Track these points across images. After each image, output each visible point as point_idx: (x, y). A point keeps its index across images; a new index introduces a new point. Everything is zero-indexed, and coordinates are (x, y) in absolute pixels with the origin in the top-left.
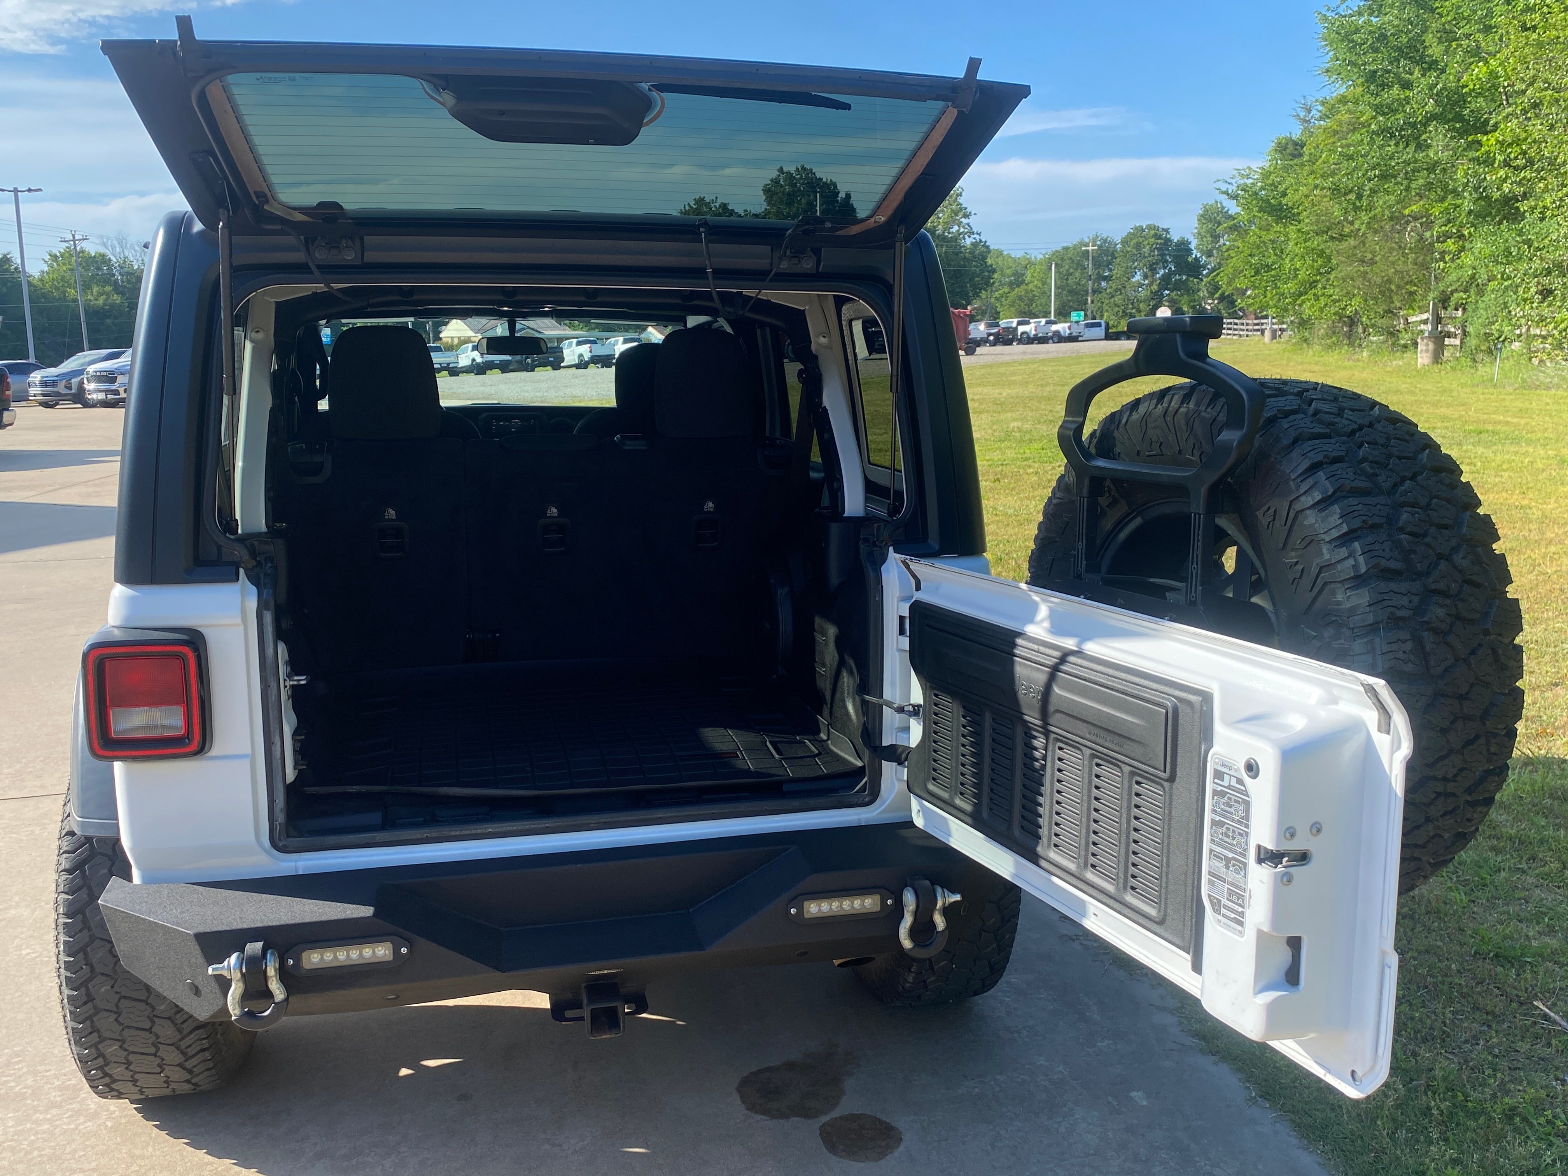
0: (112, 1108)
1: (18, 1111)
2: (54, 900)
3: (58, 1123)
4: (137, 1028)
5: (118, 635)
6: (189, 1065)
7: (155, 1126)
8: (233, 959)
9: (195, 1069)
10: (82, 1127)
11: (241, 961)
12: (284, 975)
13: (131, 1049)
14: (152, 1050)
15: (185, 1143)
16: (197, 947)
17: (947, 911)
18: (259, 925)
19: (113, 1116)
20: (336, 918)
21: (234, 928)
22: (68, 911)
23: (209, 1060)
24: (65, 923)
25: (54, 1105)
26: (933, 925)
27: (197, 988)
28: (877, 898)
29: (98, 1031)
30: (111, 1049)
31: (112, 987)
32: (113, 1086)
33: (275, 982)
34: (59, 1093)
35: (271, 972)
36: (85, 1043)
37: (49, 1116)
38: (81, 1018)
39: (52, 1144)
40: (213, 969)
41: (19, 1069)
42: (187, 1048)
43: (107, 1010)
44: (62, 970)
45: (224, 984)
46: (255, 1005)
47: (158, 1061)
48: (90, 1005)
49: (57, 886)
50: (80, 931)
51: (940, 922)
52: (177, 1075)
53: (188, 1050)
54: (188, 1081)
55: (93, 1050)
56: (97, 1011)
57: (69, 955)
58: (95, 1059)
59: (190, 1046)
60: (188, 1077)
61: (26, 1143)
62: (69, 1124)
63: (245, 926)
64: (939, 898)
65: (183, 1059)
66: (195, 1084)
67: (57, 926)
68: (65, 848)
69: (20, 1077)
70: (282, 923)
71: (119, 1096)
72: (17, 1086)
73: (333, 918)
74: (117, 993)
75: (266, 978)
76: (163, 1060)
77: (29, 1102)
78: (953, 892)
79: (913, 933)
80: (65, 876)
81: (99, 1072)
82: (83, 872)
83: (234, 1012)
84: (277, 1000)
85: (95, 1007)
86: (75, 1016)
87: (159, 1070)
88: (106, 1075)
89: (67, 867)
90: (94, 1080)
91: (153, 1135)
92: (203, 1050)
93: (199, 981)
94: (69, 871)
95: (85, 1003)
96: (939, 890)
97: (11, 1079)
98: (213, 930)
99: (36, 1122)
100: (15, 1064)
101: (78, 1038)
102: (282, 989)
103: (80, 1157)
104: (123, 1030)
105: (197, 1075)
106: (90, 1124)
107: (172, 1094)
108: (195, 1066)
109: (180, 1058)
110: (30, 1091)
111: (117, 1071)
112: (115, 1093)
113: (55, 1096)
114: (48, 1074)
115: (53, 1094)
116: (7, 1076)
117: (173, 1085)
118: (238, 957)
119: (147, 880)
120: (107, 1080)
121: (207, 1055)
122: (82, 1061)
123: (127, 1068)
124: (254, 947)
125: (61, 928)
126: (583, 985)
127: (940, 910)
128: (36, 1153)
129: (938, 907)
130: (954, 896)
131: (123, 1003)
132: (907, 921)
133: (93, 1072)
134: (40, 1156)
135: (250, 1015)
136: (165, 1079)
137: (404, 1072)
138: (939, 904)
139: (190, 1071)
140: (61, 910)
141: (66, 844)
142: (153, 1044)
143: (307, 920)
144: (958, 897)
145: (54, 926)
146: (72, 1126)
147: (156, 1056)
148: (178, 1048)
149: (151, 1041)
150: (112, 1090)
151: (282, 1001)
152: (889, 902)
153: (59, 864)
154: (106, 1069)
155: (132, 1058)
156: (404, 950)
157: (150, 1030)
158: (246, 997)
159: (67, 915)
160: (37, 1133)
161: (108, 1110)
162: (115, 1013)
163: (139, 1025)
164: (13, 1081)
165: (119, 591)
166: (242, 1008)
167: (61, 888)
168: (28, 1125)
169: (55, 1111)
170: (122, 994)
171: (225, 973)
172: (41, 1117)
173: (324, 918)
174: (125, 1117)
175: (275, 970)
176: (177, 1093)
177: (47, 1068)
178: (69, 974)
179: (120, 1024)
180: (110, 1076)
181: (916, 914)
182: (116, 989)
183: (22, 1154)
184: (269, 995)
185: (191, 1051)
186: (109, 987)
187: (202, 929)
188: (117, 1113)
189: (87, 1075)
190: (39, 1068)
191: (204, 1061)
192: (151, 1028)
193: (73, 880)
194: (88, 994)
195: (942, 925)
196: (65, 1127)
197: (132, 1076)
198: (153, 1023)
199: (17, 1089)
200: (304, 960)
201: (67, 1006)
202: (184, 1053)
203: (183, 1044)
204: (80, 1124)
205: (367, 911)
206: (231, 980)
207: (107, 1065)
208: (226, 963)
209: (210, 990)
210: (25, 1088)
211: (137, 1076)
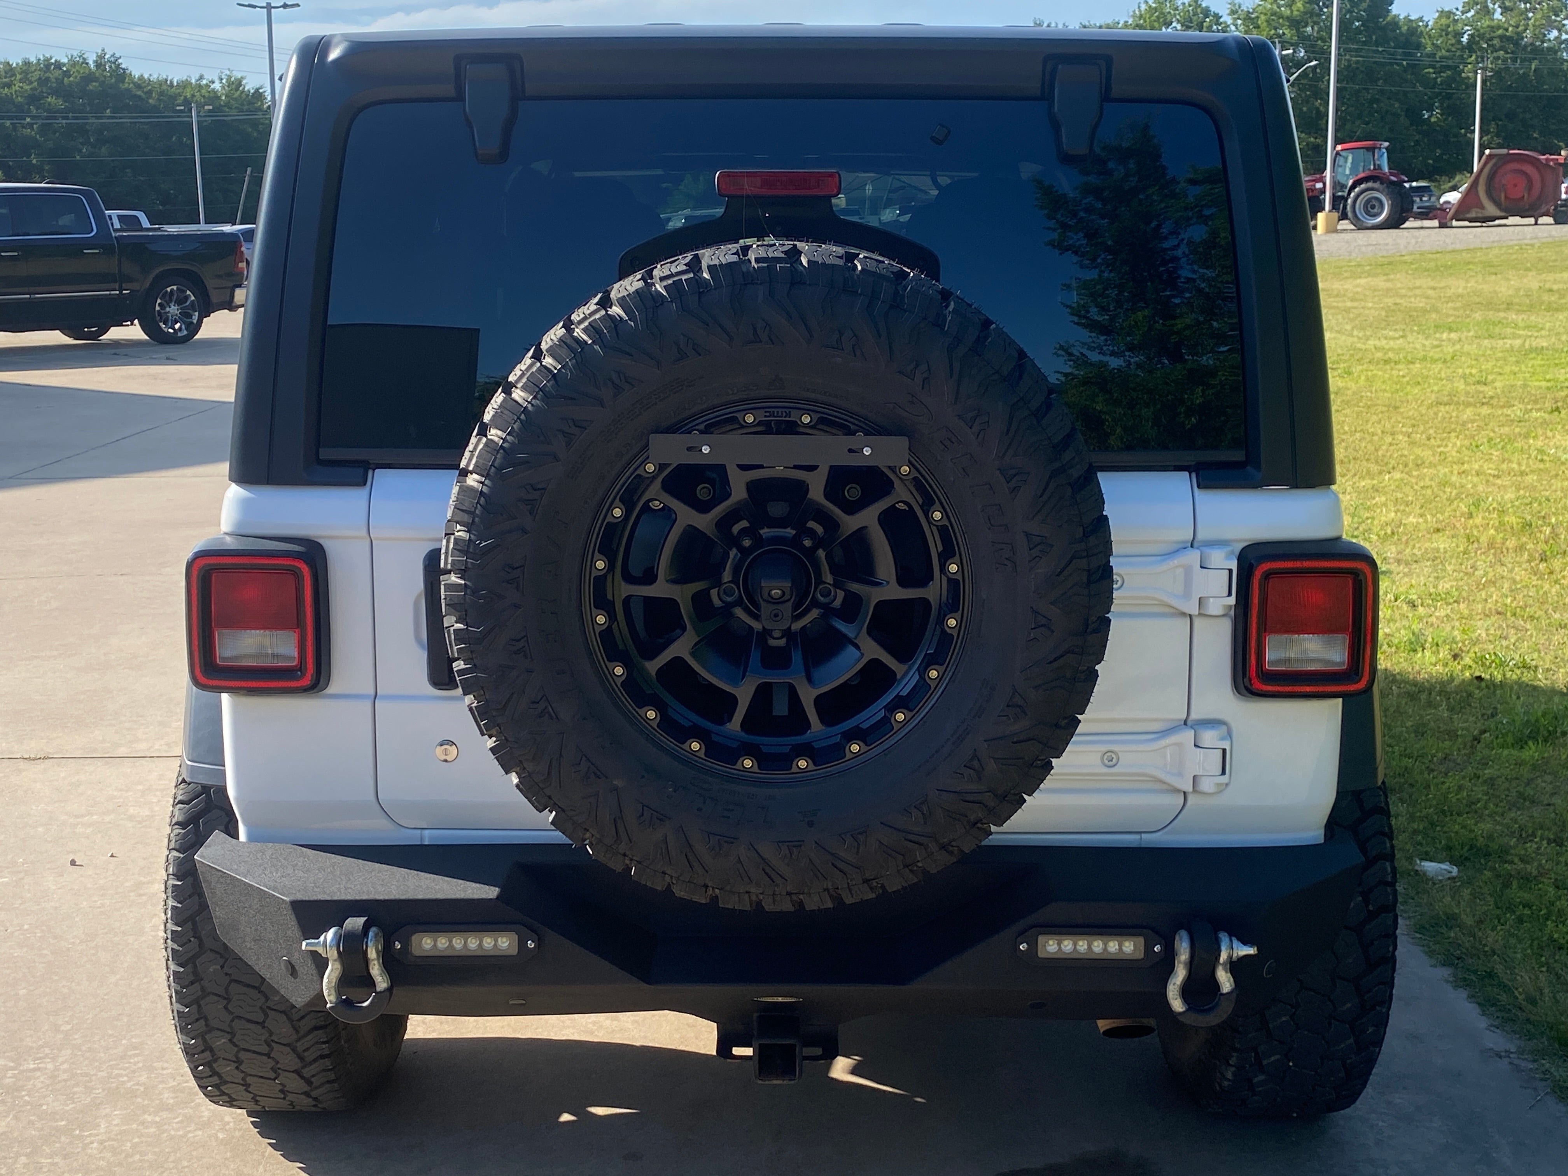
0: (227, 1119)
1: (126, 1109)
2: (164, 859)
3: (166, 1127)
4: (249, 1021)
5: (230, 543)
6: (306, 1072)
7: (270, 1144)
8: (330, 935)
9: (313, 1079)
10: (191, 1135)
11: (338, 938)
12: (389, 961)
13: (243, 1045)
14: (265, 1049)
15: (300, 1168)
16: (293, 917)
17: (1236, 967)
18: (365, 897)
19: (227, 1127)
20: (453, 897)
21: (335, 898)
22: (178, 870)
23: (331, 1070)
24: (174, 886)
25: (164, 1107)
26: (1216, 985)
27: (293, 967)
28: (1141, 940)
29: (206, 1019)
30: (220, 1042)
31: (222, 967)
32: (223, 1088)
33: (377, 967)
34: (172, 1095)
35: (372, 954)
36: (192, 1030)
37: (158, 1119)
38: (187, 1001)
39: (157, 1150)
40: (307, 944)
41: (135, 1063)
42: (304, 1051)
43: (216, 995)
44: (169, 941)
45: (321, 963)
46: (352, 993)
47: (272, 1063)
48: (197, 986)
49: (169, 841)
50: (190, 896)
51: (1225, 980)
52: (295, 1083)
53: (306, 1054)
54: (307, 1094)
55: (200, 1040)
56: (205, 993)
57: (177, 924)
58: (203, 1051)
59: (307, 1049)
60: (306, 1088)
61: (129, 1144)
62: (178, 1130)
63: (349, 898)
64: (1223, 948)
65: (300, 1065)
66: (315, 1099)
67: (166, 888)
68: (179, 798)
69: (134, 1072)
70: (392, 897)
71: (231, 1103)
72: (129, 1081)
73: (449, 897)
74: (227, 974)
75: (366, 961)
76: (277, 1062)
77: (139, 1100)
78: (1245, 943)
79: (1186, 992)
80: (178, 830)
81: (207, 1069)
82: (197, 826)
83: (330, 998)
84: (378, 989)
85: (203, 989)
86: (181, 998)
87: (273, 1075)
88: (215, 1073)
89: (180, 819)
90: (202, 1078)
91: (267, 1154)
92: (322, 1057)
93: (296, 958)
94: (181, 824)
95: (192, 983)
96: (1224, 938)
97: (124, 1072)
98: (312, 899)
99: (143, 1123)
100: (130, 1057)
101: (185, 1024)
102: (386, 977)
103: (184, 1167)
104: (232, 1021)
105: (317, 1088)
106: (200, 1133)
107: (290, 1108)
108: (313, 1076)
109: (295, 1063)
110: (142, 1089)
111: (227, 1069)
112: (226, 1098)
113: (168, 1098)
114: (165, 1072)
115: (166, 1095)
116: (120, 1069)
117: (290, 1097)
118: (335, 934)
119: (251, 838)
120: (215, 1080)
121: (327, 1063)
122: (188, 1052)
123: (237, 1068)
124: (355, 923)
125: (170, 891)
126: (755, 1015)
127: (1224, 964)
128: (137, 1157)
129: (1221, 960)
130: (1245, 948)
131: (234, 988)
132: (1180, 974)
133: (201, 1068)
134: (141, 1161)
135: (347, 1004)
136: (280, 1087)
137: (566, 1117)
138: (1224, 956)
139: (309, 1082)
140: (171, 870)
141: (181, 792)
142: (266, 1041)
143: (420, 897)
144: (1251, 951)
145: (163, 889)
146: (181, 1133)
147: (269, 1057)
148: (294, 1050)
149: (263, 1038)
150: (223, 1093)
151: (385, 990)
152: (1157, 948)
153: (173, 816)
154: (215, 1065)
155: (243, 1055)
156: (531, 944)
157: (262, 1024)
158: (344, 982)
159: (177, 876)
160: (142, 1135)
161: (222, 1120)
162: (225, 998)
163: (249, 1016)
164: (126, 1075)
165: (235, 491)
166: (339, 994)
167: (172, 845)
168: (134, 1126)
169: (165, 1114)
170: (233, 977)
171: (320, 950)
172: (149, 1118)
173: (440, 896)
174: (240, 1130)
175: (377, 951)
176: (297, 1108)
177: (165, 1065)
178: (176, 947)
179: (230, 1013)
180: (220, 1076)
181: (1191, 965)
182: (226, 969)
183: (123, 1156)
184: (370, 982)
185: (310, 1056)
186: (218, 967)
187: (300, 897)
188: (232, 1124)
189: (194, 1070)
190: (155, 1064)
191: (324, 1070)
192: (264, 1022)
193: (185, 835)
194: (195, 973)
195: (1228, 985)
196: (172, 1132)
197: (243, 1079)
198: (266, 1015)
199: (129, 1085)
200: (414, 945)
201: (173, 984)
202: (301, 1058)
203: (300, 1046)
204: (190, 1132)
205: (490, 892)
206: (327, 959)
207: (215, 1061)
208: (322, 938)
209: (307, 969)
210: (138, 1084)
211: (249, 1079)
